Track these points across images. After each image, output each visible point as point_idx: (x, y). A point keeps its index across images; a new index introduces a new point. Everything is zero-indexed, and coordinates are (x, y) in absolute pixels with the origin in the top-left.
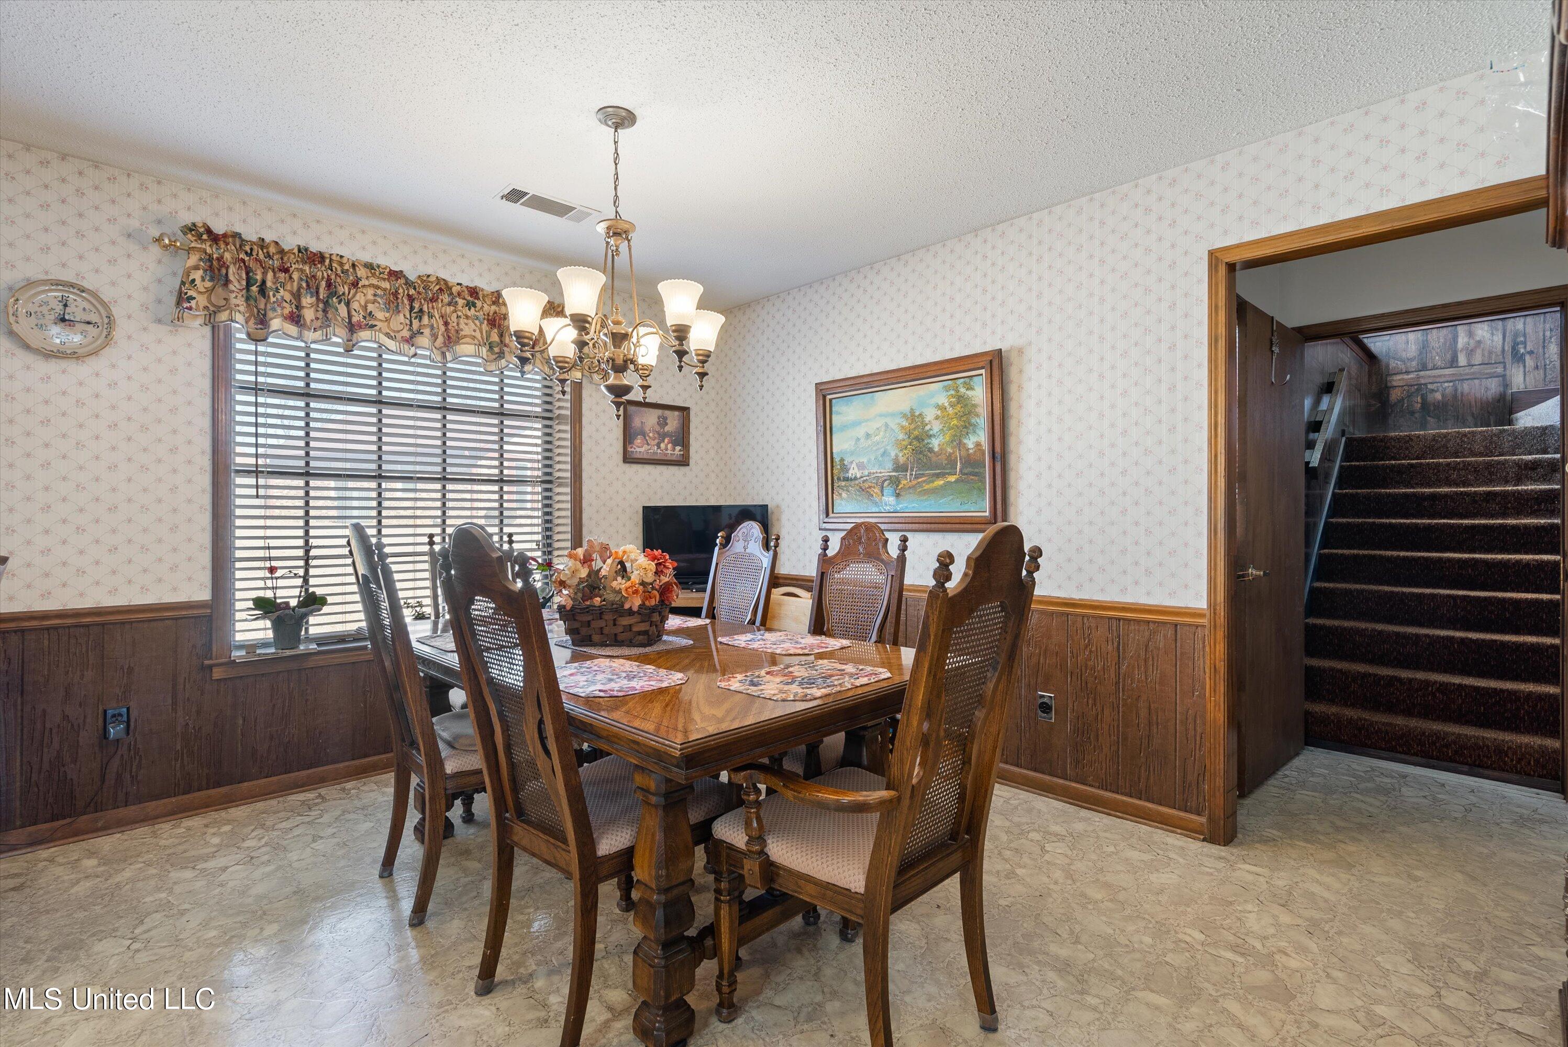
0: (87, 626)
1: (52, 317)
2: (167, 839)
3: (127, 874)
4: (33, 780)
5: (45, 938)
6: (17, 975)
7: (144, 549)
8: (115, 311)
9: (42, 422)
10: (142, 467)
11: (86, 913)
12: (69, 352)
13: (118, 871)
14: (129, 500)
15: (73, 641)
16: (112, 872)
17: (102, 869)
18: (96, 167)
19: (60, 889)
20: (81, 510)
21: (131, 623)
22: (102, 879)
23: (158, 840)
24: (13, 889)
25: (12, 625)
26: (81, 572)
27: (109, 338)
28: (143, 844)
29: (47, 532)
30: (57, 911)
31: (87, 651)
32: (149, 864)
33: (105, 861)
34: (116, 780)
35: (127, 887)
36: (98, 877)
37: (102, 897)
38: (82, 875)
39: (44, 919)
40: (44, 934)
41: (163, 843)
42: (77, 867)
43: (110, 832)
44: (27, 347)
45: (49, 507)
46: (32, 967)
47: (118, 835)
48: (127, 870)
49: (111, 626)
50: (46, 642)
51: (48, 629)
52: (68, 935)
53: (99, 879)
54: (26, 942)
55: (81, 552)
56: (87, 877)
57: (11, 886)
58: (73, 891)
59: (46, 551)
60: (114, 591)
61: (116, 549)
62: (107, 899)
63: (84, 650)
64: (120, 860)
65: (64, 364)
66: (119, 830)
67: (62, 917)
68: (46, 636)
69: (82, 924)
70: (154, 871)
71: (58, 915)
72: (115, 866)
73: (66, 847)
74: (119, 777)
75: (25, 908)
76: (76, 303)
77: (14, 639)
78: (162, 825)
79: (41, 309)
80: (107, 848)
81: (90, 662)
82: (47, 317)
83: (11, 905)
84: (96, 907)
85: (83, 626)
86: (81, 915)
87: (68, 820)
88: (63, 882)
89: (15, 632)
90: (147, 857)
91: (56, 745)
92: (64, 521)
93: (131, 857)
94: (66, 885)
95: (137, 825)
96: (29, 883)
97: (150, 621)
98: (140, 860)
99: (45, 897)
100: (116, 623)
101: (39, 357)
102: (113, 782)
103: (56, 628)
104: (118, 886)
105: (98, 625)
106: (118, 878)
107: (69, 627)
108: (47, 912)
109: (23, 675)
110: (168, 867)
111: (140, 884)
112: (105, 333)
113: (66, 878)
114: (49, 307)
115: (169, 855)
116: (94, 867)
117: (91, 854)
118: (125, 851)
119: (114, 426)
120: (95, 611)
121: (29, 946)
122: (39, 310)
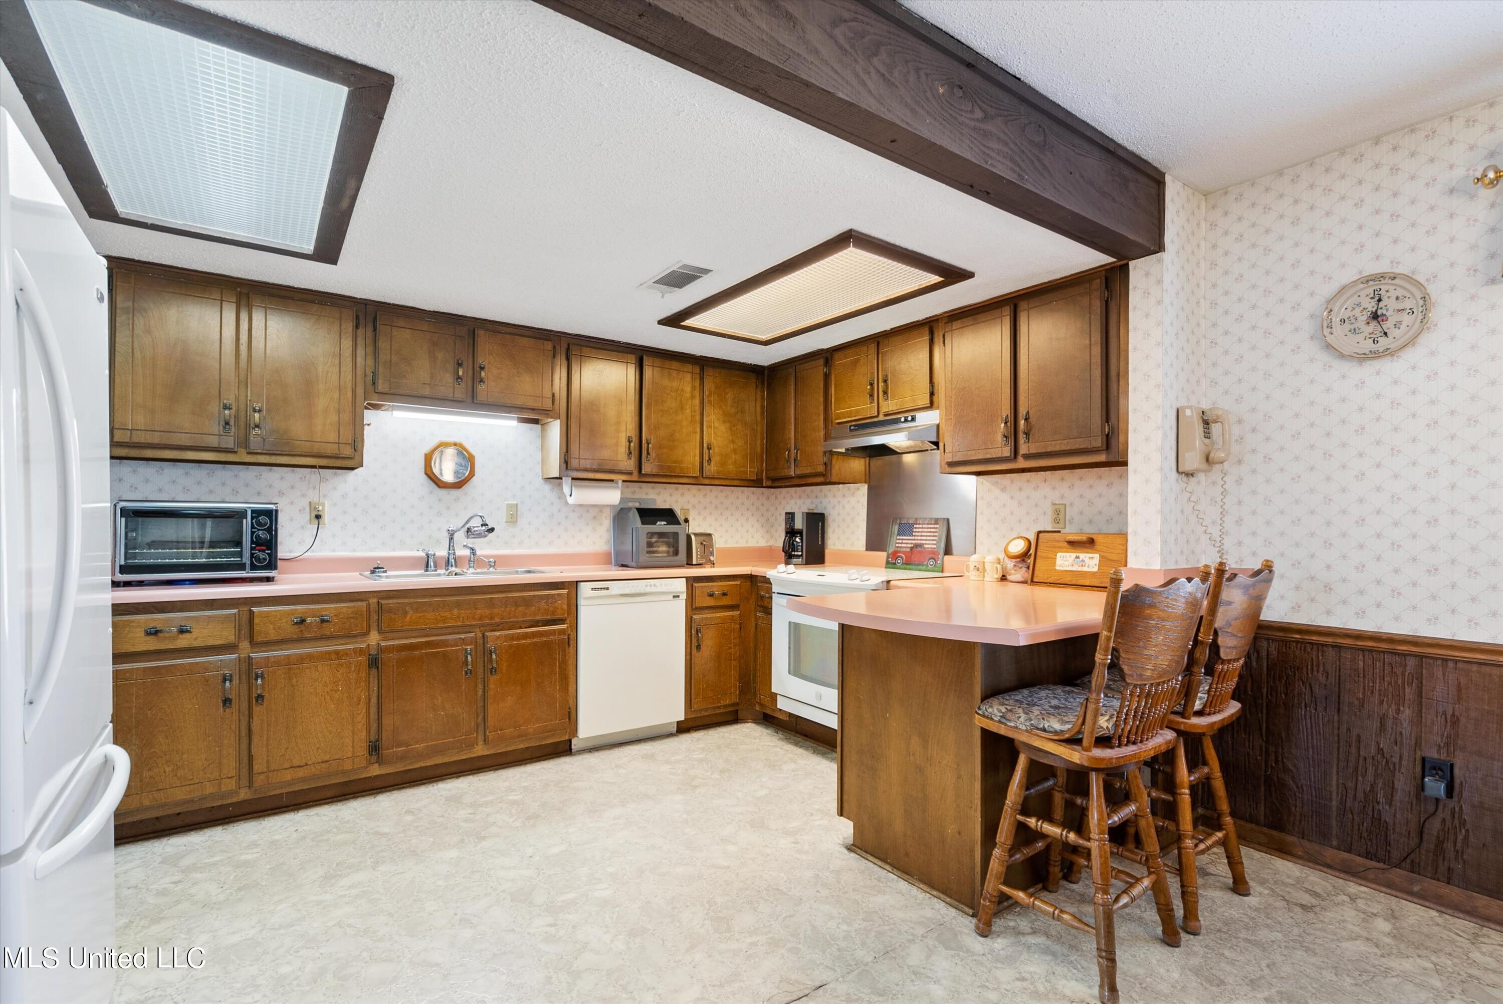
0: (1404, 655)
1: (1365, 317)
2: (1483, 954)
3: (1407, 965)
4: (1348, 804)
5: (1283, 974)
6: (1237, 992)
7: (1472, 572)
8: (1432, 289)
9: (1357, 431)
10: (1469, 470)
11: (1334, 978)
12: (1381, 350)
13: (1401, 955)
14: (1453, 512)
15: (1388, 669)
16: (1395, 951)
17: (1388, 940)
18: (1412, 131)
19: (1335, 934)
20: (1396, 524)
21: (1456, 662)
22: (1379, 953)
23: (1472, 948)
24: (1303, 906)
25: (1329, 640)
26: (1396, 593)
27: (1425, 321)
28: (1453, 942)
29: (1361, 547)
30: (1315, 954)
31: (1403, 683)
32: (1438, 971)
33: (1397, 935)
34: (1437, 846)
35: (1395, 980)
36: (1377, 946)
37: (1362, 972)
38: (1365, 934)
39: (1299, 954)
40: (1287, 969)
41: (1476, 955)
42: (1367, 922)
43: (1427, 904)
44: (1342, 356)
45: (1363, 520)
46: (1251, 995)
47: (1434, 913)
48: (1411, 960)
49: (1432, 661)
50: (1361, 663)
51: (1363, 650)
52: (1301, 988)
53: (1376, 950)
54: (1268, 966)
55: (1396, 571)
56: (1368, 939)
57: (1304, 903)
58: (1345, 945)
59: (1360, 568)
60: (1433, 620)
61: (1436, 570)
62: (1365, 978)
63: (1400, 682)
64: (1413, 943)
65: (1377, 364)
66: (1439, 908)
67: (1313, 964)
68: (1361, 657)
69: (1321, 986)
70: (1437, 984)
71: (1313, 960)
72: (1402, 946)
73: (1376, 893)
74: (1440, 843)
75: (1296, 931)
76: (1388, 294)
77: (1331, 653)
78: (1493, 934)
79: (1354, 312)
80: (1412, 920)
81: (1407, 697)
82: (1360, 319)
83: (1289, 920)
84: (1348, 979)
85: (1399, 654)
86: (1329, 975)
87: (1381, 865)
88: (1344, 928)
89: (1333, 646)
90: (1444, 960)
91: (1370, 777)
92: (1379, 536)
93: (1427, 948)
94: (1344, 933)
95: (1461, 915)
96: (1318, 909)
97: (1480, 664)
98: (1433, 958)
99: (1318, 933)
100: (1437, 659)
101: (1354, 364)
102: (1432, 847)
103: (1371, 650)
104: (1387, 972)
105: (1416, 656)
106: (1394, 963)
107: (1384, 652)
108: (1307, 950)
109: (1339, 693)
110: (1457, 990)
111: (1409, 987)
112: (1420, 317)
113: (1350, 926)
114: (1361, 308)
115: (1470, 976)
116: (1383, 932)
117: (1392, 916)
118: (1427, 936)
119: (1433, 424)
120: (1410, 639)
121: (1267, 971)
122: (1351, 314)
